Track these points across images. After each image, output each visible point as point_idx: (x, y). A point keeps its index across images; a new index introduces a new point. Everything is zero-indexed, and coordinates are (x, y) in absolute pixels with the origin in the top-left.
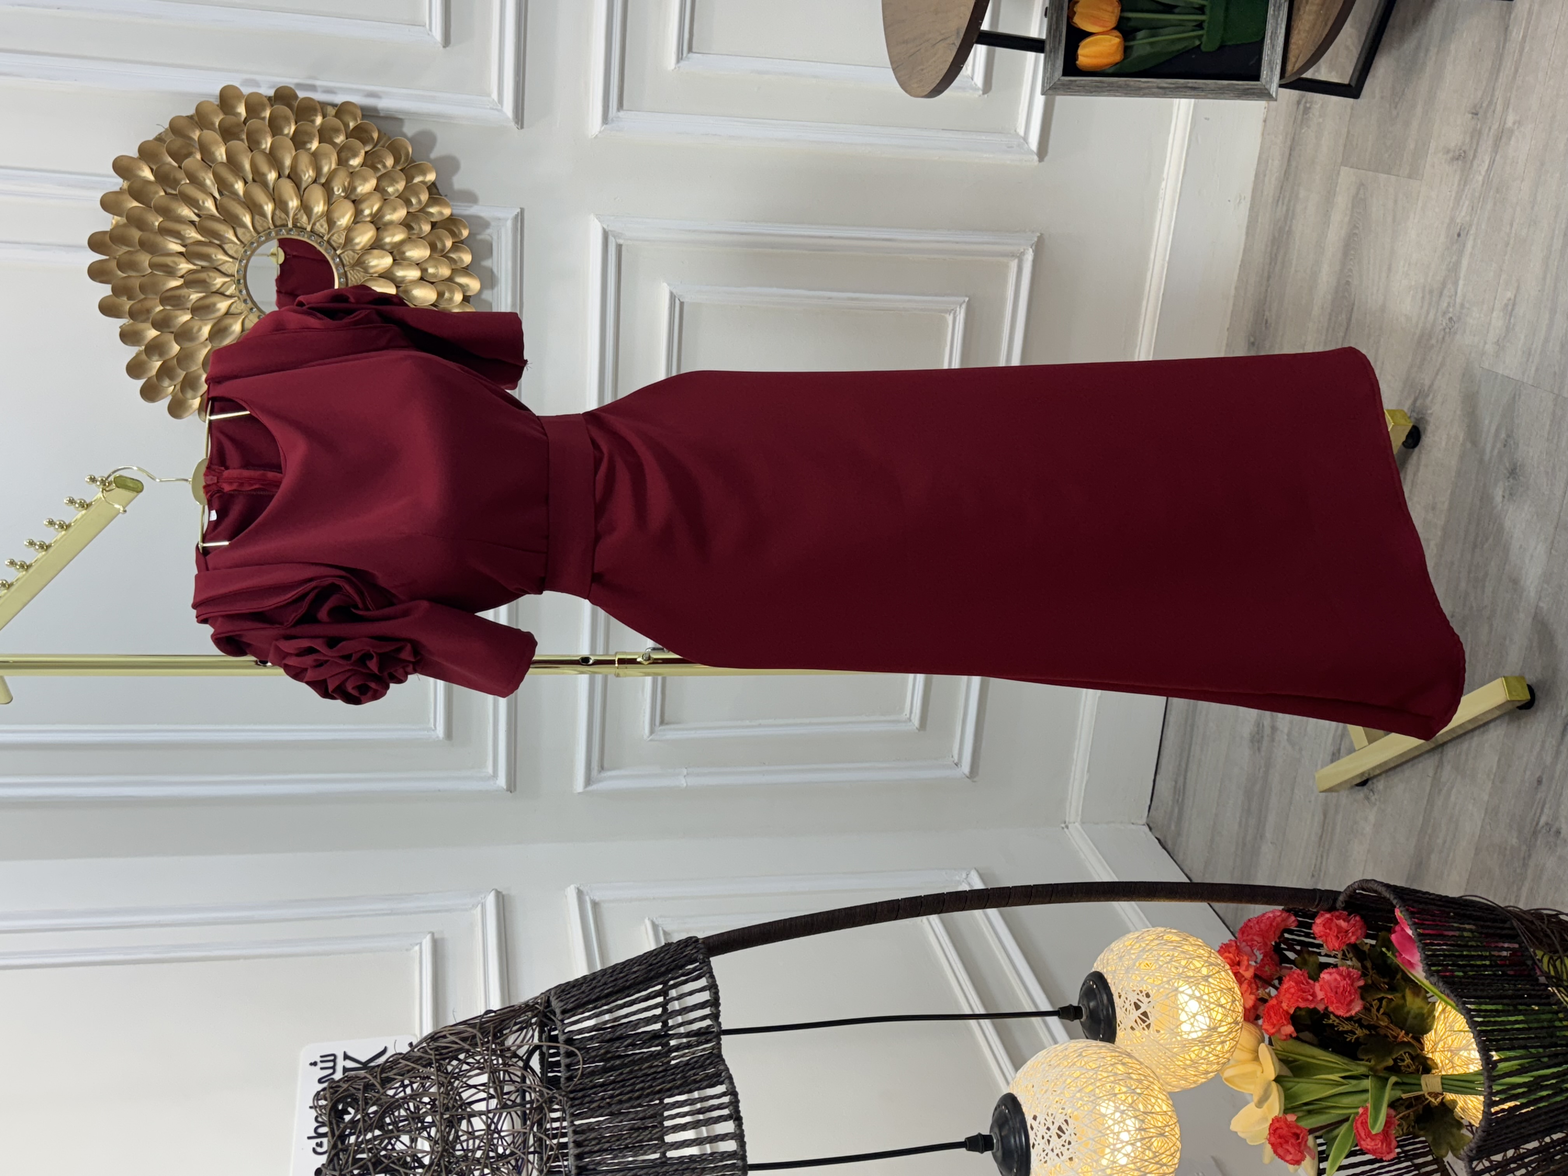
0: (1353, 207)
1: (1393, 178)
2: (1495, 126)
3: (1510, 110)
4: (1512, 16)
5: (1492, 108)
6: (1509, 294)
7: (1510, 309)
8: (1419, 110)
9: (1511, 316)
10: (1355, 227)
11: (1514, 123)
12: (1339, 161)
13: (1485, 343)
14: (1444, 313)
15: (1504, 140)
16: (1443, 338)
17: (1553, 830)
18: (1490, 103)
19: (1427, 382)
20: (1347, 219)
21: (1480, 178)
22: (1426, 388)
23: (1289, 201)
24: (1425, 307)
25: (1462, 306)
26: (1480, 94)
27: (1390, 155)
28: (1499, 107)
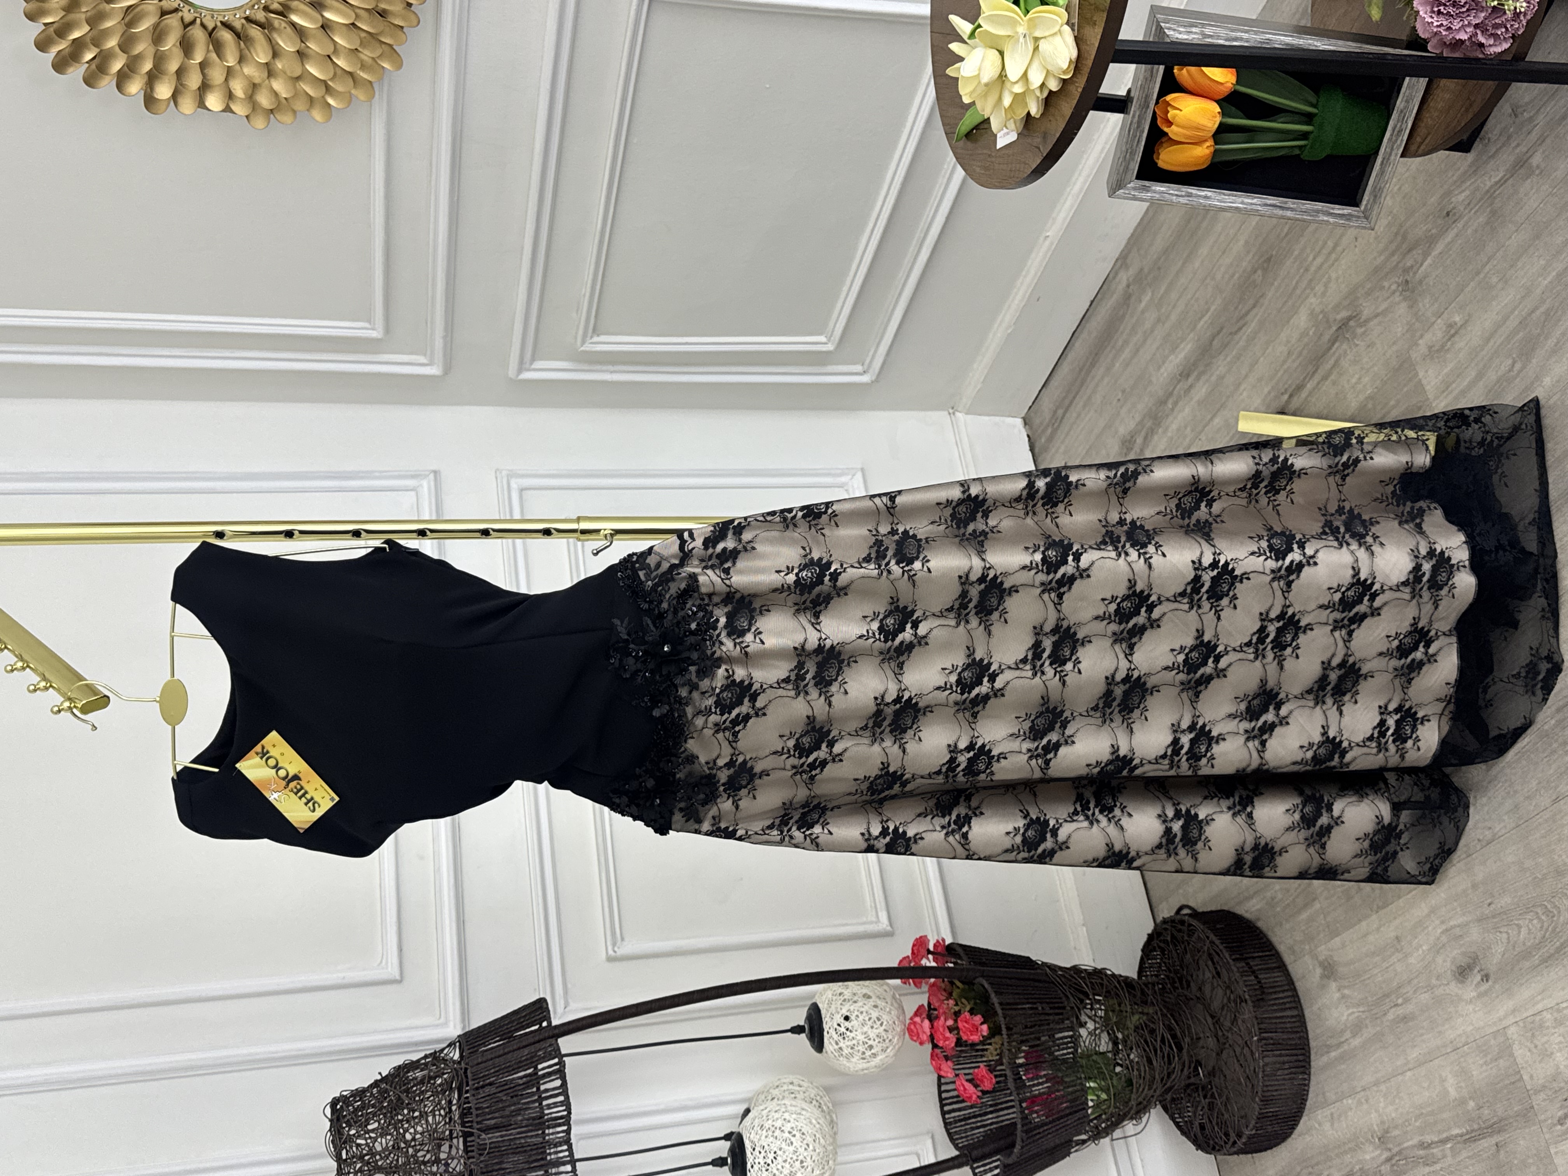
2: (1523, 149)
6: (1457, 319)
7: (1453, 332)
9: (1449, 339)
11: (1538, 167)
13: (1421, 336)
14: (1406, 271)
15: (1522, 171)
16: (1394, 292)
19: (1366, 313)
21: (1489, 184)
22: (1363, 318)
24: (1393, 246)
25: (1420, 282)
28: (1534, 136)
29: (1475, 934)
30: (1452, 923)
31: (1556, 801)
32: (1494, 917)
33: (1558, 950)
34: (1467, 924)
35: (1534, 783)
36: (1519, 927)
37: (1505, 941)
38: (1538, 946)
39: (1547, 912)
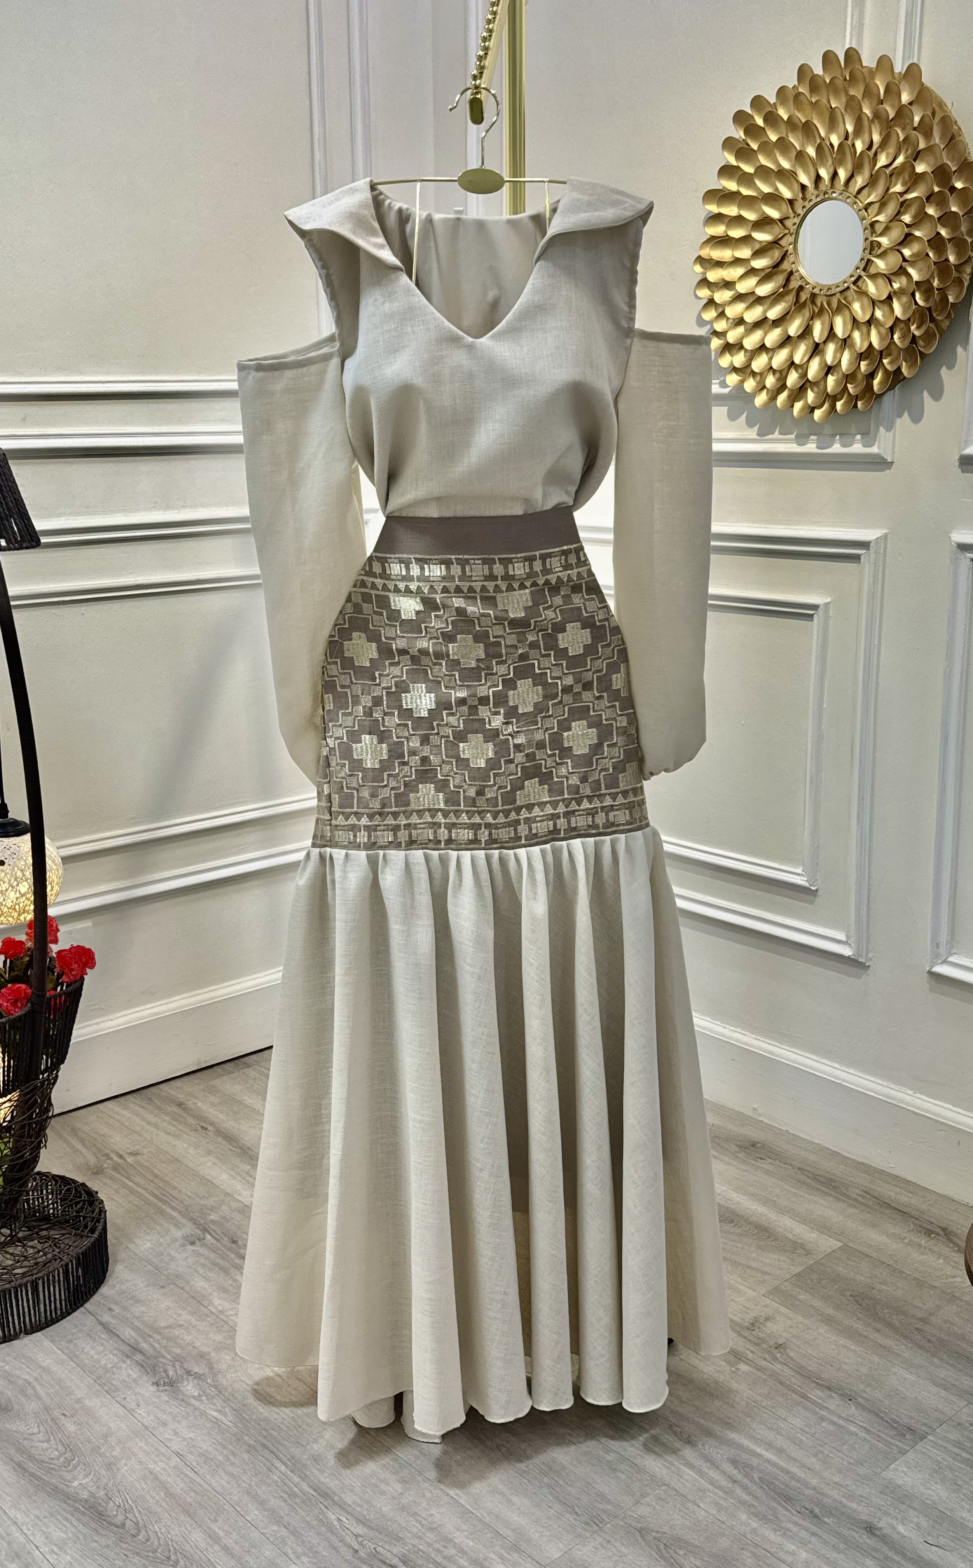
0: (795, 1242)
1: (788, 1277)
2: (750, 1355)
3: (751, 1369)
4: (834, 1395)
5: (769, 1359)
8: (830, 1311)
10: (777, 1240)
11: (737, 1369)
12: (851, 1244)
15: (732, 1358)
17: (197, 1242)
18: (775, 1359)
20: (790, 1236)
23: (855, 1200)
26: (792, 1354)
27: (812, 1280)
28: (764, 1363)
29: (33, 1406)
30: (38, 1388)
31: (177, 1454)
32: (52, 1419)
33: (33, 1475)
34: (39, 1398)
35: (191, 1435)
36: (48, 1441)
37: (30, 1431)
38: (31, 1458)
39: (68, 1461)
